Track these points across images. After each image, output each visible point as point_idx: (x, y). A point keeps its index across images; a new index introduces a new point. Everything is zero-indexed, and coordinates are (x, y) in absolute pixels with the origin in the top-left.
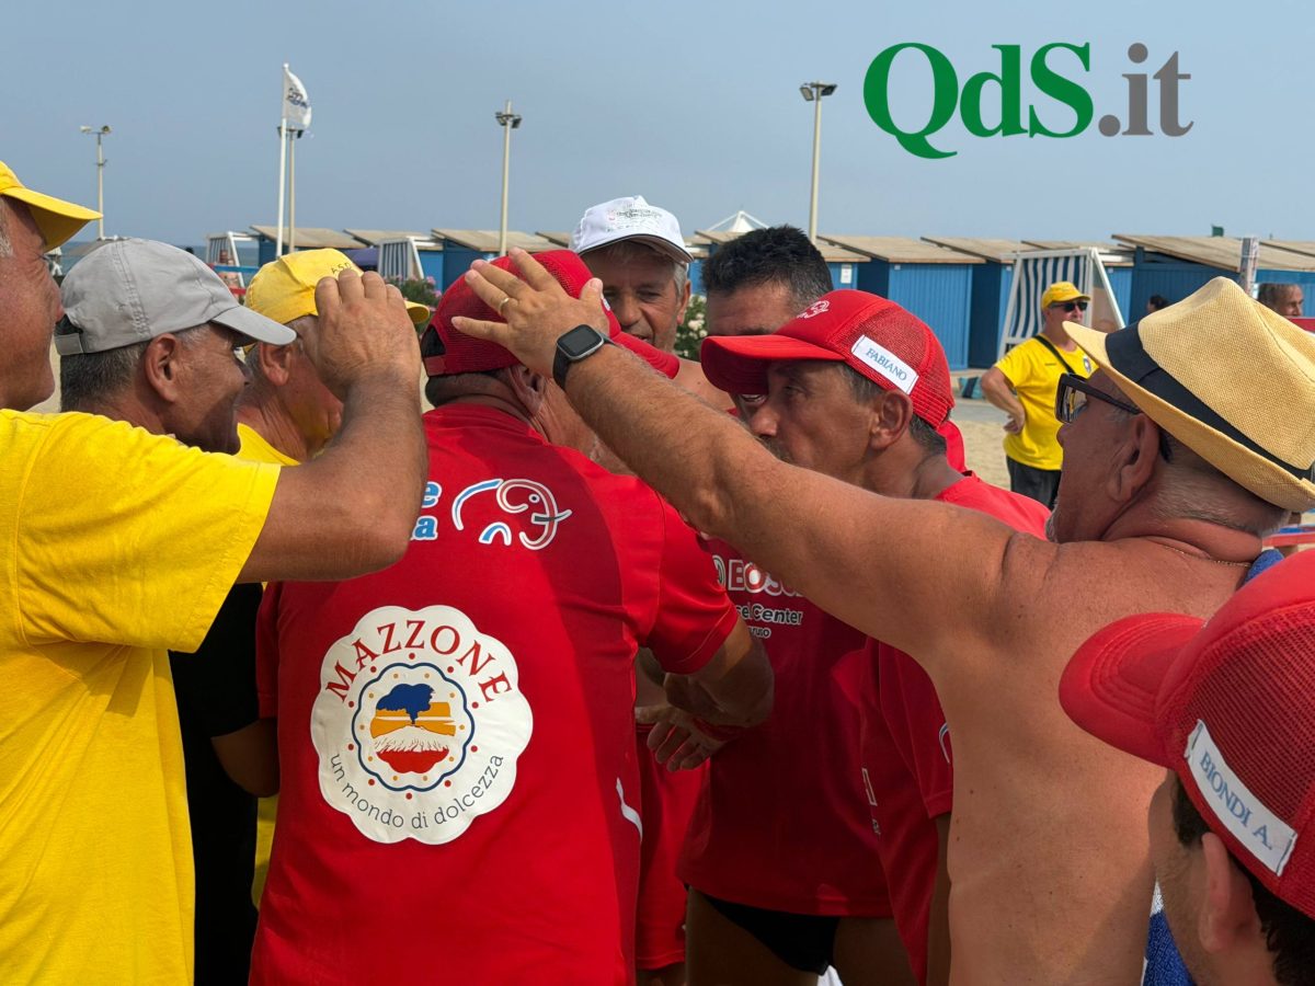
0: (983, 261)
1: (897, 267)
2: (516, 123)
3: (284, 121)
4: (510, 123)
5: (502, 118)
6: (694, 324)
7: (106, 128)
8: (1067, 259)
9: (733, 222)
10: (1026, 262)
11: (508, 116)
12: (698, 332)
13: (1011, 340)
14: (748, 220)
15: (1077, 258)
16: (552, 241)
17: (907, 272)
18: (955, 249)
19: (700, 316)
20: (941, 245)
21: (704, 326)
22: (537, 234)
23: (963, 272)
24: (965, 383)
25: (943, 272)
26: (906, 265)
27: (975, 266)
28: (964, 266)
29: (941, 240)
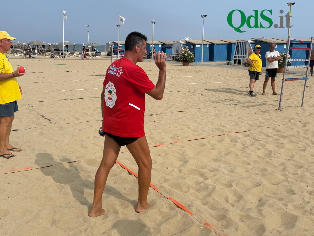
0: (229, 43)
1: (216, 45)
2: (155, 23)
3: (119, 24)
4: (154, 23)
5: (152, 22)
6: (185, 54)
7: (89, 26)
8: (244, 42)
9: (186, 38)
10: (238, 43)
11: (153, 22)
12: (186, 56)
13: (235, 55)
14: (188, 38)
15: (246, 42)
16: (160, 42)
17: (217, 45)
18: (225, 41)
19: (186, 53)
20: (222, 41)
21: (187, 55)
22: (158, 41)
23: (226, 45)
24: (227, 63)
25: (223, 45)
26: (217, 44)
27: (228, 44)
28: (226, 44)
29: (222, 40)
